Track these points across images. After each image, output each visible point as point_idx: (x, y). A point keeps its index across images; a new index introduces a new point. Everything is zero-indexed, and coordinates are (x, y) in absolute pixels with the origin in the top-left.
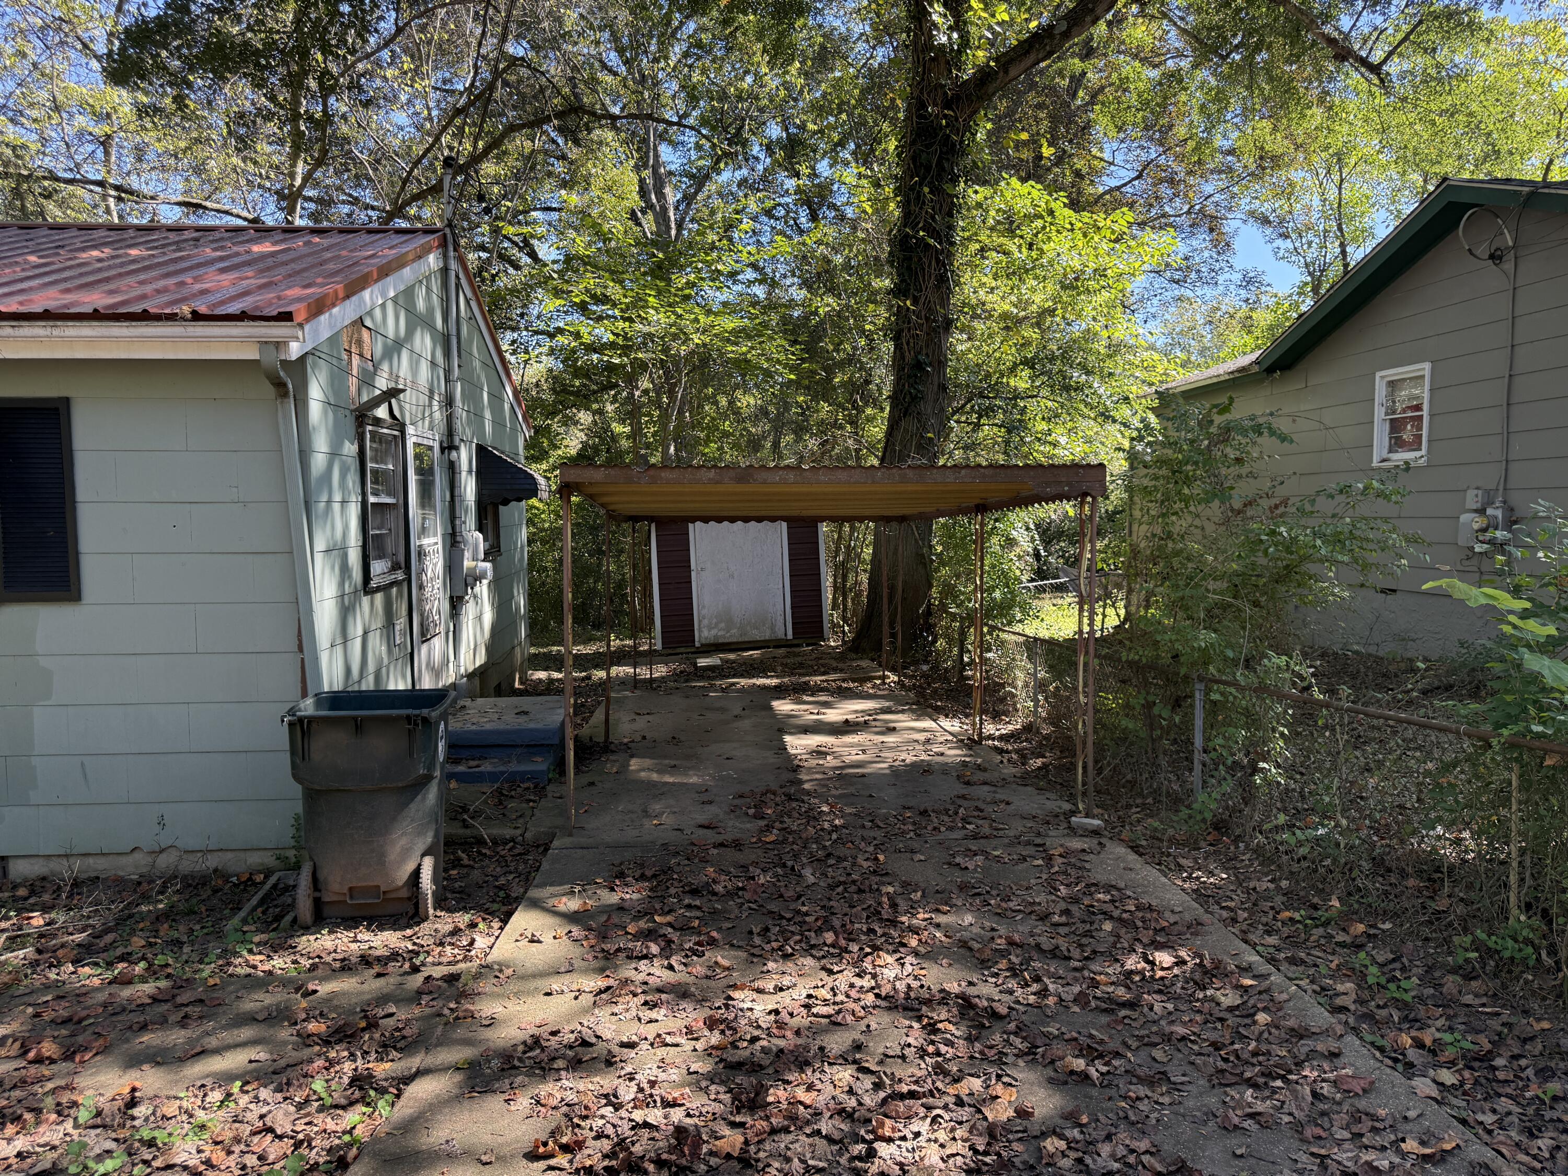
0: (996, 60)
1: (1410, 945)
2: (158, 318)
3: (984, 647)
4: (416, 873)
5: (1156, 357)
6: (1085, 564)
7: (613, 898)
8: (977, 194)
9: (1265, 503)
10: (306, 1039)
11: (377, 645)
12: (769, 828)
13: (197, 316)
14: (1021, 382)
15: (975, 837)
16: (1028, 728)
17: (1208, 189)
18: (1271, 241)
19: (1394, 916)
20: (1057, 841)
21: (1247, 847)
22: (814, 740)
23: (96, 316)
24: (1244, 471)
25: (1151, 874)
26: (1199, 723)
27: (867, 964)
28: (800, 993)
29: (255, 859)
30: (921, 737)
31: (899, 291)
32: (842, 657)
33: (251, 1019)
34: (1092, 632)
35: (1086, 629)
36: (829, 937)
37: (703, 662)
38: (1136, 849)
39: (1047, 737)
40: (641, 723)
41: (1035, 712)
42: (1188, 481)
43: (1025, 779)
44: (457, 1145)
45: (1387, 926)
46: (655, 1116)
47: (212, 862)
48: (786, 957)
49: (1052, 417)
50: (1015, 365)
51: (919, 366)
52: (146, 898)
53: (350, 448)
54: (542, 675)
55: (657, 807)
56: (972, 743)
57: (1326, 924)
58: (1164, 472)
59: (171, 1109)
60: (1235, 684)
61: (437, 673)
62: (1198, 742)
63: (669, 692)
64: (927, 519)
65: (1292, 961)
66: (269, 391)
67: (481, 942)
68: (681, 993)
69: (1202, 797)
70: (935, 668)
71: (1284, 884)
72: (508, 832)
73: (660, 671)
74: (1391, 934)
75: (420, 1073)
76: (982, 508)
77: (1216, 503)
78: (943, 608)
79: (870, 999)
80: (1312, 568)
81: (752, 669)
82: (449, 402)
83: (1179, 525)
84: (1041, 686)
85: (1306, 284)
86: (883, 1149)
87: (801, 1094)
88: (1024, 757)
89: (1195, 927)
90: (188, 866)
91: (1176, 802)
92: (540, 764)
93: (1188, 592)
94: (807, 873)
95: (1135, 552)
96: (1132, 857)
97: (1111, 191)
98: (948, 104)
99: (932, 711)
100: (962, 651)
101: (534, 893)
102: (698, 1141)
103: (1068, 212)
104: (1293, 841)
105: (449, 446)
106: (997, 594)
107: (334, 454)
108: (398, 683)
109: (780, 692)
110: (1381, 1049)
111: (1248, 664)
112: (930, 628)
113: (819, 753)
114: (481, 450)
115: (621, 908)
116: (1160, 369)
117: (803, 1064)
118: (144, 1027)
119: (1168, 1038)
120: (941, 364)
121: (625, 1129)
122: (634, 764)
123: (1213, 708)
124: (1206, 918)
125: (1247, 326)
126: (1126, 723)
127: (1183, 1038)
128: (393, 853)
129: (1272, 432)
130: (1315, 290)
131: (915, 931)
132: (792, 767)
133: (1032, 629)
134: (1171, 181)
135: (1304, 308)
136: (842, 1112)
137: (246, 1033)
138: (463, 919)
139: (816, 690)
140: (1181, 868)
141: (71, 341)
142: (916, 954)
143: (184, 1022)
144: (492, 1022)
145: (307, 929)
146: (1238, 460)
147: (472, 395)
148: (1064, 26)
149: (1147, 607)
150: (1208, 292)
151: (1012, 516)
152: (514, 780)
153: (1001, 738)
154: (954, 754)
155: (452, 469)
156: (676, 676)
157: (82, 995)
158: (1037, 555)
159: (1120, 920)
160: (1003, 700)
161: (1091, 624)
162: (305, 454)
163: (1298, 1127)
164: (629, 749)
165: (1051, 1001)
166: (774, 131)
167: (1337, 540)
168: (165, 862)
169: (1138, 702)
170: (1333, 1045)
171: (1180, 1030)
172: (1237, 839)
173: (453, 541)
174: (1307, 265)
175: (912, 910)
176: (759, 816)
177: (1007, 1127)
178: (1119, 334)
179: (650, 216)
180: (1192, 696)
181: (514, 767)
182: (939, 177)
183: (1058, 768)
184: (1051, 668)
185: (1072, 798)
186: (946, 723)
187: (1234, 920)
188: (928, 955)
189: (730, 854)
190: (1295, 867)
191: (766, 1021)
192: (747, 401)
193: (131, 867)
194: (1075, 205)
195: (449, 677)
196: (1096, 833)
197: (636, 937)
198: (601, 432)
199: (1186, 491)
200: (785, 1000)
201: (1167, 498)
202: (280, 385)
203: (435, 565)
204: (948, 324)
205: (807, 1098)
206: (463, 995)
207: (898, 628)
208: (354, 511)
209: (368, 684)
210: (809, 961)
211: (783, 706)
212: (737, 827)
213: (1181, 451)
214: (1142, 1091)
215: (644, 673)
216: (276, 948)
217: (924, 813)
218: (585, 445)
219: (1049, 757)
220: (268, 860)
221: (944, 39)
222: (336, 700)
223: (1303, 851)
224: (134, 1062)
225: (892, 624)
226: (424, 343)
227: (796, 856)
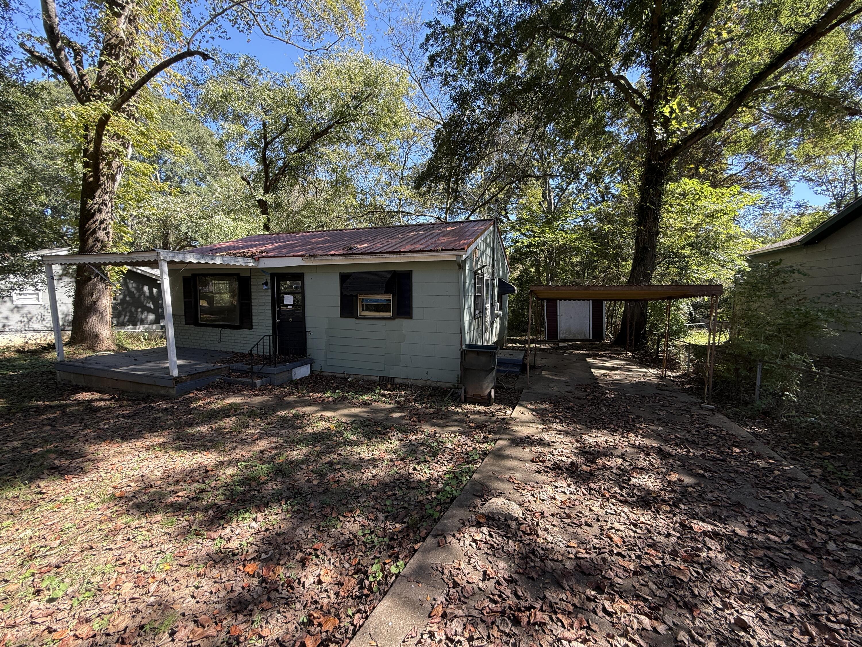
0: (681, 141)
1: (852, 462)
2: (434, 251)
3: (668, 346)
4: (490, 393)
5: (749, 240)
6: (712, 318)
7: (544, 407)
8: (671, 186)
9: (795, 299)
10: (470, 427)
11: (476, 334)
12: (589, 395)
13: (442, 250)
14: (687, 251)
15: (663, 406)
16: (684, 375)
17: (780, 170)
18: (813, 188)
19: (845, 452)
20: (695, 411)
21: (778, 422)
22: (603, 371)
23: (421, 251)
24: (786, 286)
25: (735, 425)
26: (759, 376)
27: (625, 435)
28: (604, 439)
29: (448, 385)
30: (642, 374)
31: (639, 224)
32: (610, 346)
33: (456, 421)
34: (714, 343)
35: (711, 342)
36: (612, 426)
37: (561, 345)
38: (728, 417)
39: (693, 378)
40: (544, 361)
41: (688, 370)
42: (759, 290)
43: (683, 391)
44: (512, 455)
45: (842, 455)
46: (564, 459)
47: (438, 384)
48: (598, 429)
49: (699, 265)
50: (684, 246)
51: (645, 248)
52: (424, 391)
53: (473, 281)
54: (510, 345)
55: (552, 385)
56: (662, 378)
57: (812, 450)
58: (749, 286)
59: (444, 436)
60: (776, 364)
61: (488, 342)
62: (758, 383)
63: (551, 353)
64: (646, 301)
65: (793, 459)
66: (457, 267)
67: (509, 412)
68: (567, 433)
69: (758, 402)
70: (647, 352)
71: (794, 435)
72: (510, 386)
73: (547, 346)
74: (843, 458)
75: (499, 439)
76: (669, 298)
77: (772, 298)
78: (651, 332)
79: (627, 444)
80: (818, 323)
81: (578, 348)
82: (493, 267)
83: (755, 306)
84: (691, 361)
85: (833, 203)
86: (633, 479)
87: (606, 462)
88: (683, 384)
89: (751, 443)
90: (434, 385)
91: (747, 403)
92: (517, 369)
93: (757, 330)
94: (603, 408)
95: (734, 315)
96: (726, 419)
97: (731, 175)
98: (660, 159)
99: (647, 367)
100: (658, 347)
101: (520, 402)
102: (577, 467)
103: (710, 189)
104: (799, 421)
105: (493, 279)
106: (674, 328)
107: (470, 283)
108: (479, 343)
109: (589, 356)
110: (830, 490)
111: (783, 357)
112: (645, 338)
113: (605, 375)
114: (500, 280)
115: (546, 409)
116: (751, 244)
117: (606, 456)
118: (433, 418)
119: (737, 471)
120: (654, 247)
121: (556, 460)
122: (543, 373)
123: (765, 372)
124: (756, 441)
125: (798, 223)
126: (726, 375)
127: (743, 473)
128: (484, 387)
129: (799, 272)
130: (838, 206)
131: (642, 429)
132: (595, 379)
133: (688, 340)
134: (760, 169)
135: (831, 214)
136: (619, 468)
137: (456, 424)
138: (502, 407)
139: (601, 356)
140: (747, 425)
141: (414, 257)
142: (641, 434)
143: (441, 419)
144: (516, 431)
145: (463, 403)
146: (784, 282)
147: (498, 265)
148: (712, 124)
149: (739, 335)
150: (778, 211)
151: (681, 300)
152: (510, 373)
153: (673, 377)
154: (655, 380)
155: (493, 285)
156: (552, 348)
157: (418, 409)
158: (691, 314)
159: (720, 436)
160: (675, 364)
161: (714, 340)
162: (464, 283)
163: (787, 504)
164: (541, 368)
165: (691, 454)
166: (589, 169)
167: (831, 313)
168: (429, 382)
169: (732, 367)
170: (807, 485)
171: (742, 470)
172: (773, 419)
173: (492, 306)
174: (834, 195)
175: (640, 423)
176: (585, 391)
177: (674, 482)
178: (732, 232)
179: (546, 203)
180: (756, 367)
181: (510, 369)
182: (656, 185)
183: (697, 389)
184: (695, 355)
185: (702, 398)
186: (651, 370)
187: (769, 444)
188: (646, 436)
189: (577, 400)
190: (799, 430)
191: (593, 444)
192: (575, 259)
193: (420, 383)
194: (714, 185)
195: (490, 344)
196: (711, 410)
197: (552, 417)
198: (526, 271)
199: (758, 293)
200: (598, 440)
201: (750, 296)
202: (460, 266)
203: (488, 311)
204: (658, 233)
205: (608, 463)
206: (507, 423)
207: (633, 337)
208: (473, 297)
209: (474, 343)
210: (606, 431)
211: (590, 360)
212: (577, 393)
213: (756, 279)
214: (725, 483)
215: (543, 347)
216: (457, 406)
217: (644, 397)
218: (520, 275)
219: (693, 385)
220: (451, 385)
221: (660, 137)
222: (470, 346)
223: (803, 425)
224: (433, 425)
225: (631, 335)
226: (489, 251)
227: (599, 404)
